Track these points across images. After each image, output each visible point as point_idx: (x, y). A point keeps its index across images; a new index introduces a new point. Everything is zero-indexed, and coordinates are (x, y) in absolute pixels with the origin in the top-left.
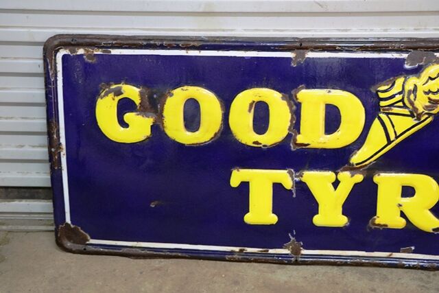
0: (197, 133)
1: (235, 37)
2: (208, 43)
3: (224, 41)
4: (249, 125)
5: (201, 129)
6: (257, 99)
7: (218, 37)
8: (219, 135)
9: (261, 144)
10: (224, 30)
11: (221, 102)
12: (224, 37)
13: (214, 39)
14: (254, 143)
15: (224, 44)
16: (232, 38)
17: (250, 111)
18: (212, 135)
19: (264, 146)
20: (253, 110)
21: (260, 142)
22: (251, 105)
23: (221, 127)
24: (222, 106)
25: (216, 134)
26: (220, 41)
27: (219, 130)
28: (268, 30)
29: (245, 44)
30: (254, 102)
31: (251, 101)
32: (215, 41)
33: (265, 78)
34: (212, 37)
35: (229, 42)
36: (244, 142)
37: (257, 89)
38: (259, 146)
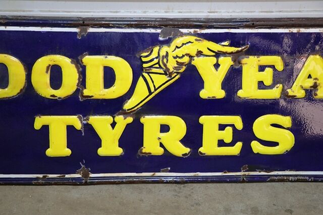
0: (6, 89)
1: (33, 17)
2: (12, 21)
3: (24, 19)
4: (47, 83)
5: (10, 86)
6: (52, 63)
7: (20, 16)
8: (24, 91)
9: (56, 97)
10: (24, 11)
11: (24, 65)
12: (25, 16)
13: (17, 18)
14: (51, 96)
15: (24, 21)
16: (30, 17)
17: (47, 72)
18: (18, 91)
19: (59, 98)
20: (49, 72)
21: (56, 95)
22: (48, 68)
23: (25, 85)
24: (25, 69)
25: (21, 90)
26: (21, 19)
27: (24, 87)
28: (59, 12)
29: (41, 22)
30: (50, 65)
31: (47, 65)
32: (18, 19)
33: (58, 48)
34: (15, 16)
35: (28, 20)
36: (43, 96)
37: (52, 56)
38: (55, 98)
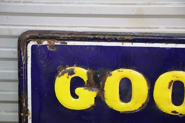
0: (129, 103)
1: (159, 33)
2: (139, 38)
3: (150, 36)
4: (168, 99)
5: (133, 100)
6: (175, 79)
7: (146, 33)
8: (145, 105)
9: (178, 113)
10: (150, 28)
11: (147, 81)
12: (151, 33)
13: (143, 34)
14: (173, 112)
15: (150, 38)
16: (156, 34)
17: (169, 88)
18: (140, 105)
19: (181, 114)
20: (171, 87)
21: (177, 111)
22: (170, 83)
23: (147, 100)
24: (148, 84)
25: (143, 105)
26: (147, 36)
27: (146, 102)
29: (166, 38)
30: (172, 81)
31: (170, 81)
32: (144, 36)
33: (181, 64)
34: (141, 33)
35: (154, 37)
36: (164, 111)
37: (175, 72)
38: (176, 114)
